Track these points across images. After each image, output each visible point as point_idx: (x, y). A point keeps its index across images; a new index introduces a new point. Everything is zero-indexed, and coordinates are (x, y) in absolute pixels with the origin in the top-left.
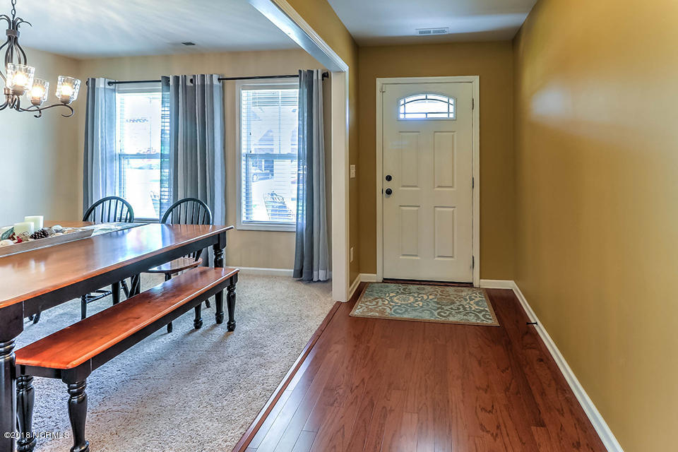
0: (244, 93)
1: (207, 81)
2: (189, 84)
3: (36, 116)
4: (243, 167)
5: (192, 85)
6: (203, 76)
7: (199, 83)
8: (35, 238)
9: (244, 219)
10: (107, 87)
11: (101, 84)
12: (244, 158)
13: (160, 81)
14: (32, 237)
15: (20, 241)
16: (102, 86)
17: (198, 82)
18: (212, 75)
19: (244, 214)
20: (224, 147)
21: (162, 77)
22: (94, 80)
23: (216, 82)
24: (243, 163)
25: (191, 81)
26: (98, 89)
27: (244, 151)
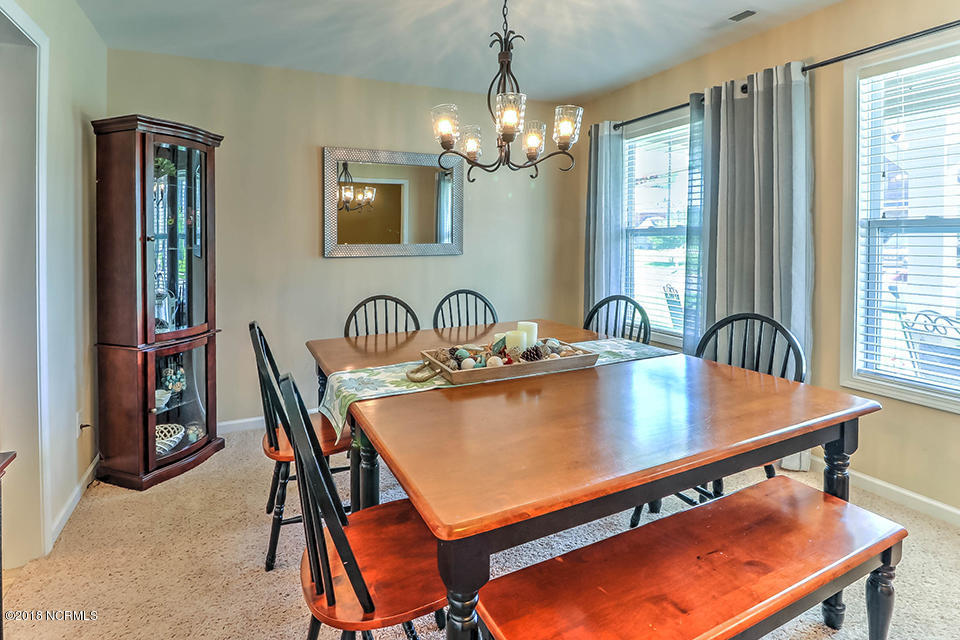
0: (865, 86)
1: (778, 79)
2: (739, 95)
3: (532, 176)
4: (862, 250)
5: (746, 96)
6: (769, 73)
7: (761, 88)
8: (527, 359)
9: (860, 365)
10: (613, 132)
11: (605, 129)
12: (862, 231)
13: (688, 104)
14: (523, 357)
15: (510, 362)
16: (606, 133)
17: (759, 86)
18: (788, 65)
19: (860, 356)
20: (813, 210)
21: (691, 95)
22: (597, 126)
23: (797, 76)
24: (862, 241)
25: (744, 89)
26: (602, 137)
27: (863, 215)
